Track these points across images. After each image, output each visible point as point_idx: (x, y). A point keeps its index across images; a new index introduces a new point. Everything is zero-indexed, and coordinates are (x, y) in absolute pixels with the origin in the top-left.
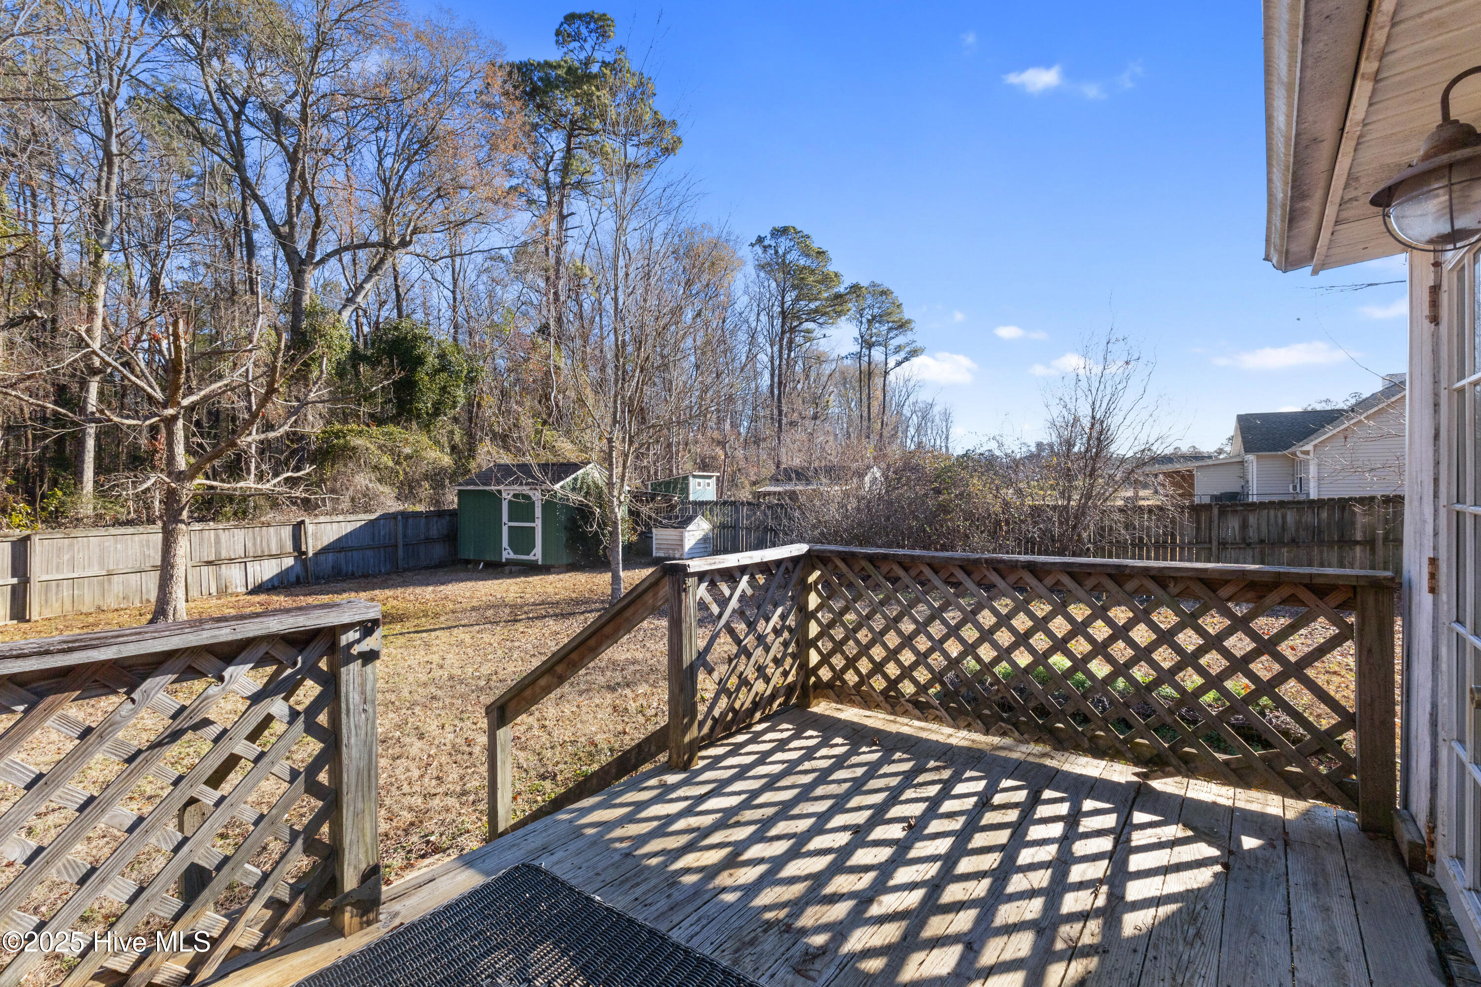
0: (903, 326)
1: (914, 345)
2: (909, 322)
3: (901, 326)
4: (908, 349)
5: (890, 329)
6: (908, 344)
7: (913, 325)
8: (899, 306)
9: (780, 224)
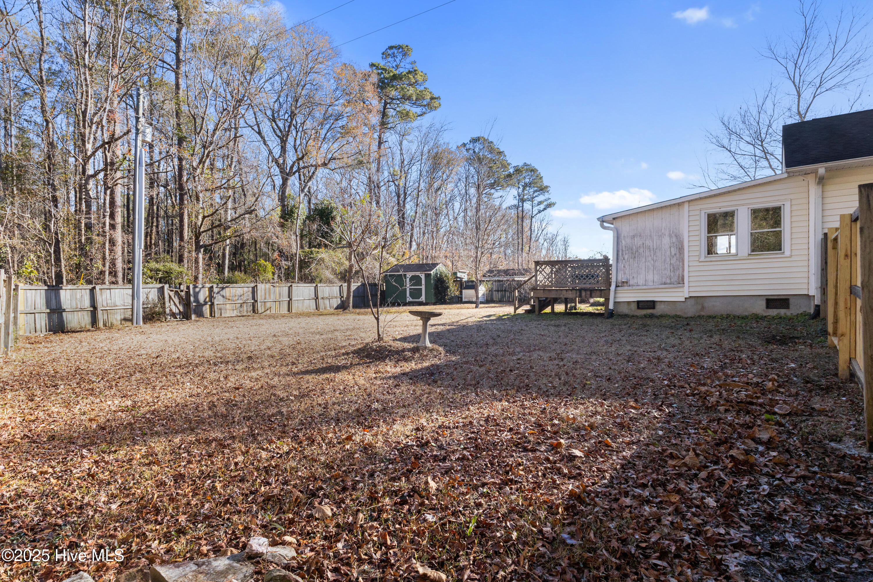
0: (543, 189)
1: (549, 201)
2: (547, 187)
3: (542, 190)
4: (545, 203)
5: (536, 191)
6: (546, 200)
7: (549, 189)
8: (541, 178)
9: (475, 136)
